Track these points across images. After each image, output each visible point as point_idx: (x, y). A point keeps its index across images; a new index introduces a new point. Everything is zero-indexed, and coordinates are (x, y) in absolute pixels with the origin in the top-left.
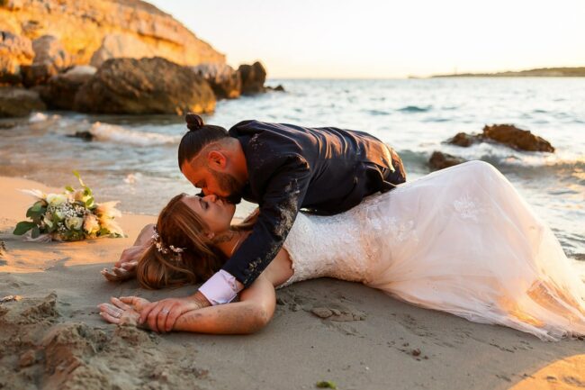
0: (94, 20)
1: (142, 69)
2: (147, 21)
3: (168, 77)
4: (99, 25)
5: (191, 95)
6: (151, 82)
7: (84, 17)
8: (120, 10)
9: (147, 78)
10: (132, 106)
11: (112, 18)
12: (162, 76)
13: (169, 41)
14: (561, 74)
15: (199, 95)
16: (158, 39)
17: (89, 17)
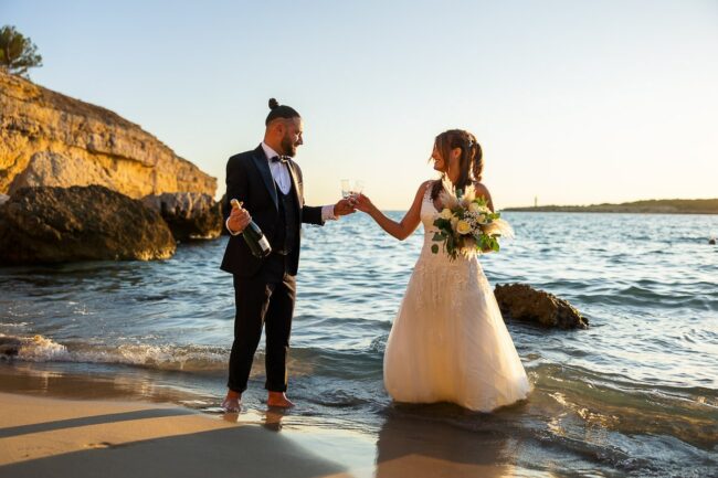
0: (24, 132)
1: (69, 202)
2: (102, 135)
3: (106, 212)
4: (32, 139)
5: (139, 237)
6: (80, 220)
7: (11, 128)
8: (64, 119)
9: (76, 214)
10: (50, 252)
11: (52, 129)
12: (97, 210)
13: (133, 161)
14: (675, 209)
15: (150, 237)
16: (116, 158)
17: (18, 129)
